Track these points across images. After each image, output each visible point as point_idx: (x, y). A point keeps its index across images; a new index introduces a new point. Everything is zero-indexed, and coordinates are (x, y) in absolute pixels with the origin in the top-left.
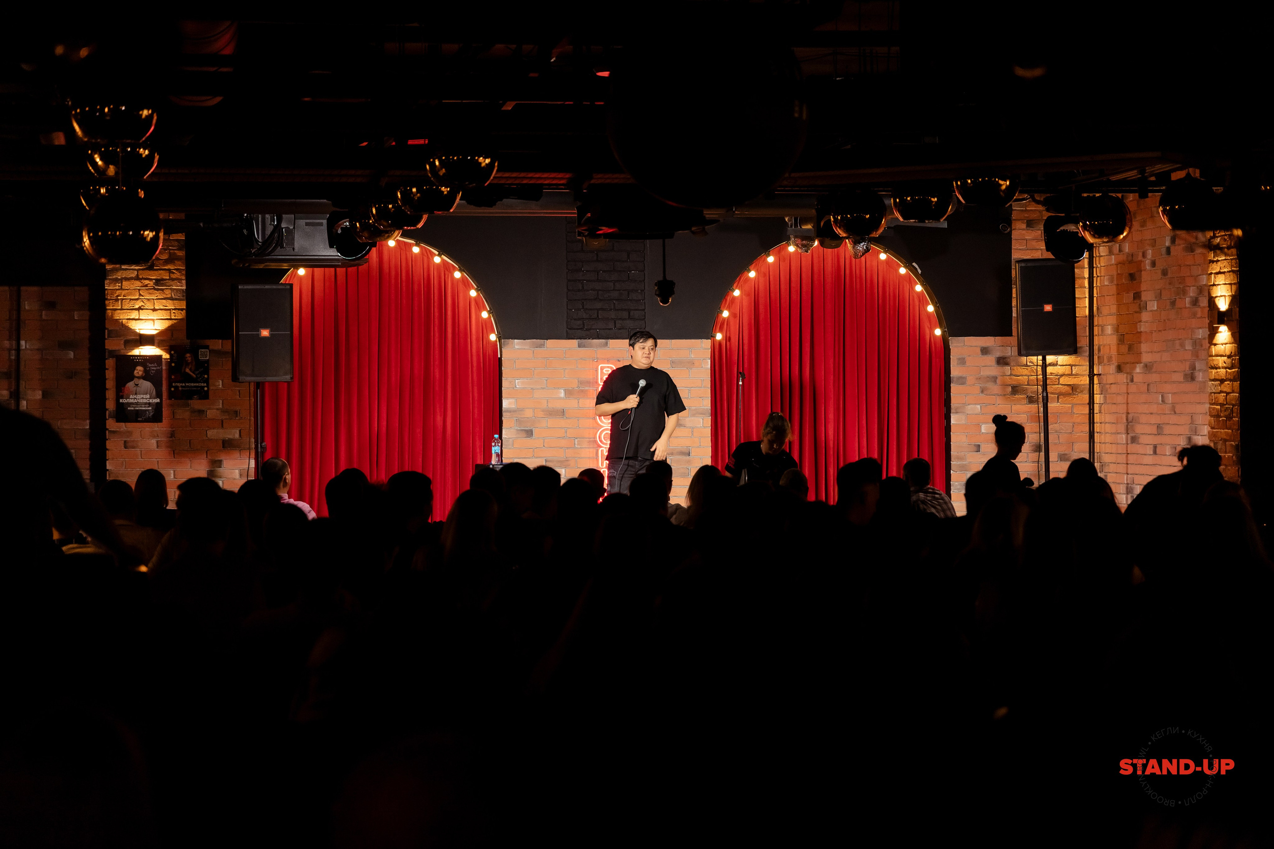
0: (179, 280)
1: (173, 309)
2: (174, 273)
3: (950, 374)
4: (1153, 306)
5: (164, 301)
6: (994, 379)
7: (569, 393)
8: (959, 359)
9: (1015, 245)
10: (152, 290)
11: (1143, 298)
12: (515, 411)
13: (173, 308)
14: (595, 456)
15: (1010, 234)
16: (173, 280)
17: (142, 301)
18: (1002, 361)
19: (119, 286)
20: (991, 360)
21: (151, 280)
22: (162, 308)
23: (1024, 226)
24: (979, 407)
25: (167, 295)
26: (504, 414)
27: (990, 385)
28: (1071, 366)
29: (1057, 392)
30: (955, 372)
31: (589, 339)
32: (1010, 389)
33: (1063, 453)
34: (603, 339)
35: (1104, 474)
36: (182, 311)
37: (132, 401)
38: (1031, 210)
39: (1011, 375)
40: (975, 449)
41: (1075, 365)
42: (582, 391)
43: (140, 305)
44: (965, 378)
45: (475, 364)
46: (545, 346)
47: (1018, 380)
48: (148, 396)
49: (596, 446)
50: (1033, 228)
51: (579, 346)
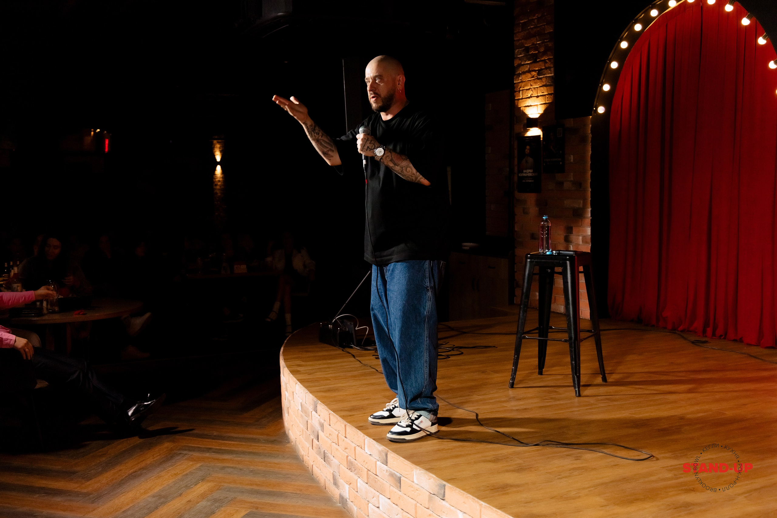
0: (549, 68)
1: (547, 95)
2: (547, 63)
5: (542, 88)
10: (536, 80)
13: (547, 93)
16: (546, 68)
17: (532, 90)
19: (520, 79)
21: (535, 71)
22: (541, 94)
25: (543, 82)
36: (551, 95)
37: (524, 175)
43: (531, 94)
48: (531, 171)
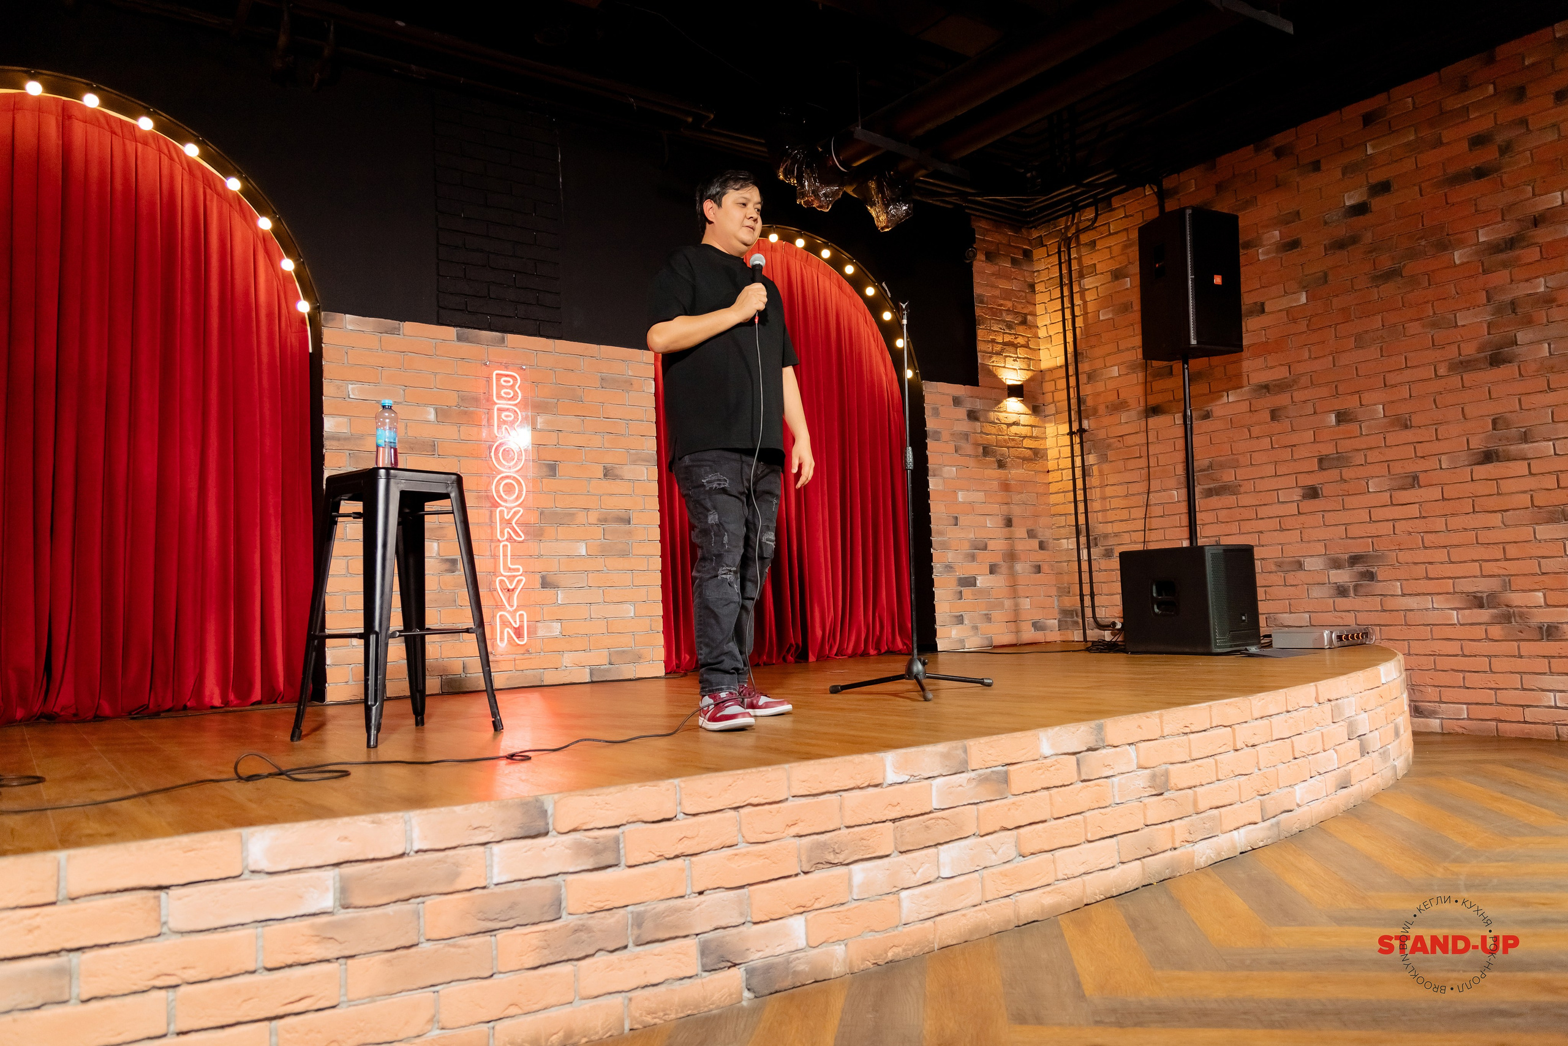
3: (926, 426)
4: (1299, 299)
6: (966, 436)
7: (442, 414)
8: (933, 409)
9: (977, 279)
11: (1247, 300)
12: (345, 439)
14: (487, 521)
15: (971, 265)
18: (972, 416)
20: (961, 413)
23: (983, 258)
24: (954, 469)
26: (326, 443)
27: (963, 444)
28: (1032, 426)
29: (1022, 456)
30: (931, 424)
31: (475, 328)
32: (981, 450)
33: (1030, 528)
34: (497, 331)
35: (1104, 548)
38: (988, 241)
39: (982, 432)
40: (953, 522)
41: (1035, 426)
42: (465, 413)
44: (940, 432)
45: (265, 359)
46: (401, 332)
47: (988, 439)
49: (490, 505)
50: (991, 261)
51: (460, 338)
